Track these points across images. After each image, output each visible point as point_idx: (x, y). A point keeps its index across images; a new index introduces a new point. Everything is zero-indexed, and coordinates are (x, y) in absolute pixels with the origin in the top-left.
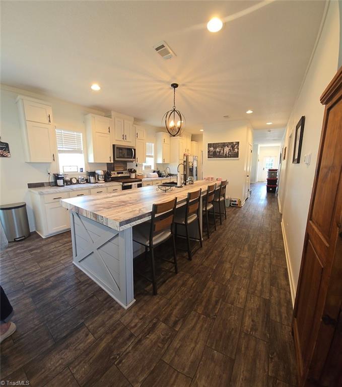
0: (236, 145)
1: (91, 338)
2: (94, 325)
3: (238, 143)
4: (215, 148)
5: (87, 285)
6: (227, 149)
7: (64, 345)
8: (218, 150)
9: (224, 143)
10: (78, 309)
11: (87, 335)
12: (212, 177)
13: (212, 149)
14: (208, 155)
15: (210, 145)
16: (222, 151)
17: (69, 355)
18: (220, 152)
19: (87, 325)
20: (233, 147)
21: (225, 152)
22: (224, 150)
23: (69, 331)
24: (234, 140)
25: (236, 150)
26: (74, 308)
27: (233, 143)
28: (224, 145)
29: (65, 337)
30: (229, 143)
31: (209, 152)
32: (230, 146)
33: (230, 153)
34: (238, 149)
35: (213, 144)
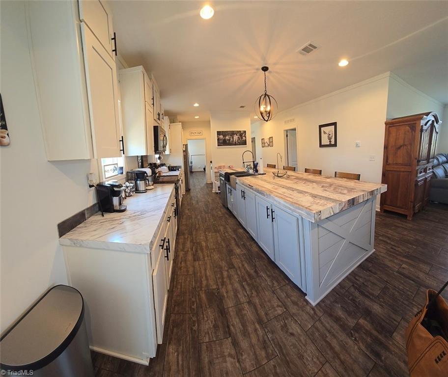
0: (243, 133)
1: (404, 266)
2: (395, 265)
3: (245, 132)
4: (225, 136)
5: (357, 278)
6: (236, 137)
7: (418, 279)
8: (227, 138)
9: (233, 131)
10: (386, 278)
11: (403, 268)
12: (223, 165)
13: (221, 137)
14: (218, 142)
15: (219, 133)
16: (232, 139)
17: (421, 275)
18: (229, 140)
19: (397, 270)
20: (241, 135)
21: (234, 140)
22: (233, 138)
23: (407, 280)
24: (242, 129)
25: (244, 138)
26: (387, 282)
27: (240, 131)
28: (232, 133)
29: (413, 281)
30: (237, 131)
31: (218, 139)
32: (238, 134)
33: (239, 141)
34: (246, 137)
35: (223, 131)
